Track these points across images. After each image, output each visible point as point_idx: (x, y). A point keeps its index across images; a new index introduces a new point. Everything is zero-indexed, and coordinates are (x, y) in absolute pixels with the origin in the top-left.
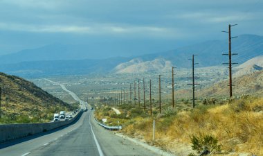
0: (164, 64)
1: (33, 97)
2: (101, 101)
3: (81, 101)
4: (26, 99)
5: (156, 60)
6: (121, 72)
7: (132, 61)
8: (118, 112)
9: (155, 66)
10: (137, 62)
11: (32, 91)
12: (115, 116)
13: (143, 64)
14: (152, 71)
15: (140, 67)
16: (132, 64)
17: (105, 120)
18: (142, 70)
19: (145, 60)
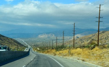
0: (52, 35)
1: (17, 44)
2: (34, 45)
3: (28, 46)
4: (16, 45)
5: (50, 34)
6: (40, 37)
7: (43, 34)
8: (39, 49)
9: (50, 36)
10: (44, 34)
11: (17, 43)
12: (38, 50)
13: (46, 35)
14: (49, 37)
15: (45, 36)
16: (43, 35)
17: (36, 51)
18: (46, 37)
19: (47, 34)
